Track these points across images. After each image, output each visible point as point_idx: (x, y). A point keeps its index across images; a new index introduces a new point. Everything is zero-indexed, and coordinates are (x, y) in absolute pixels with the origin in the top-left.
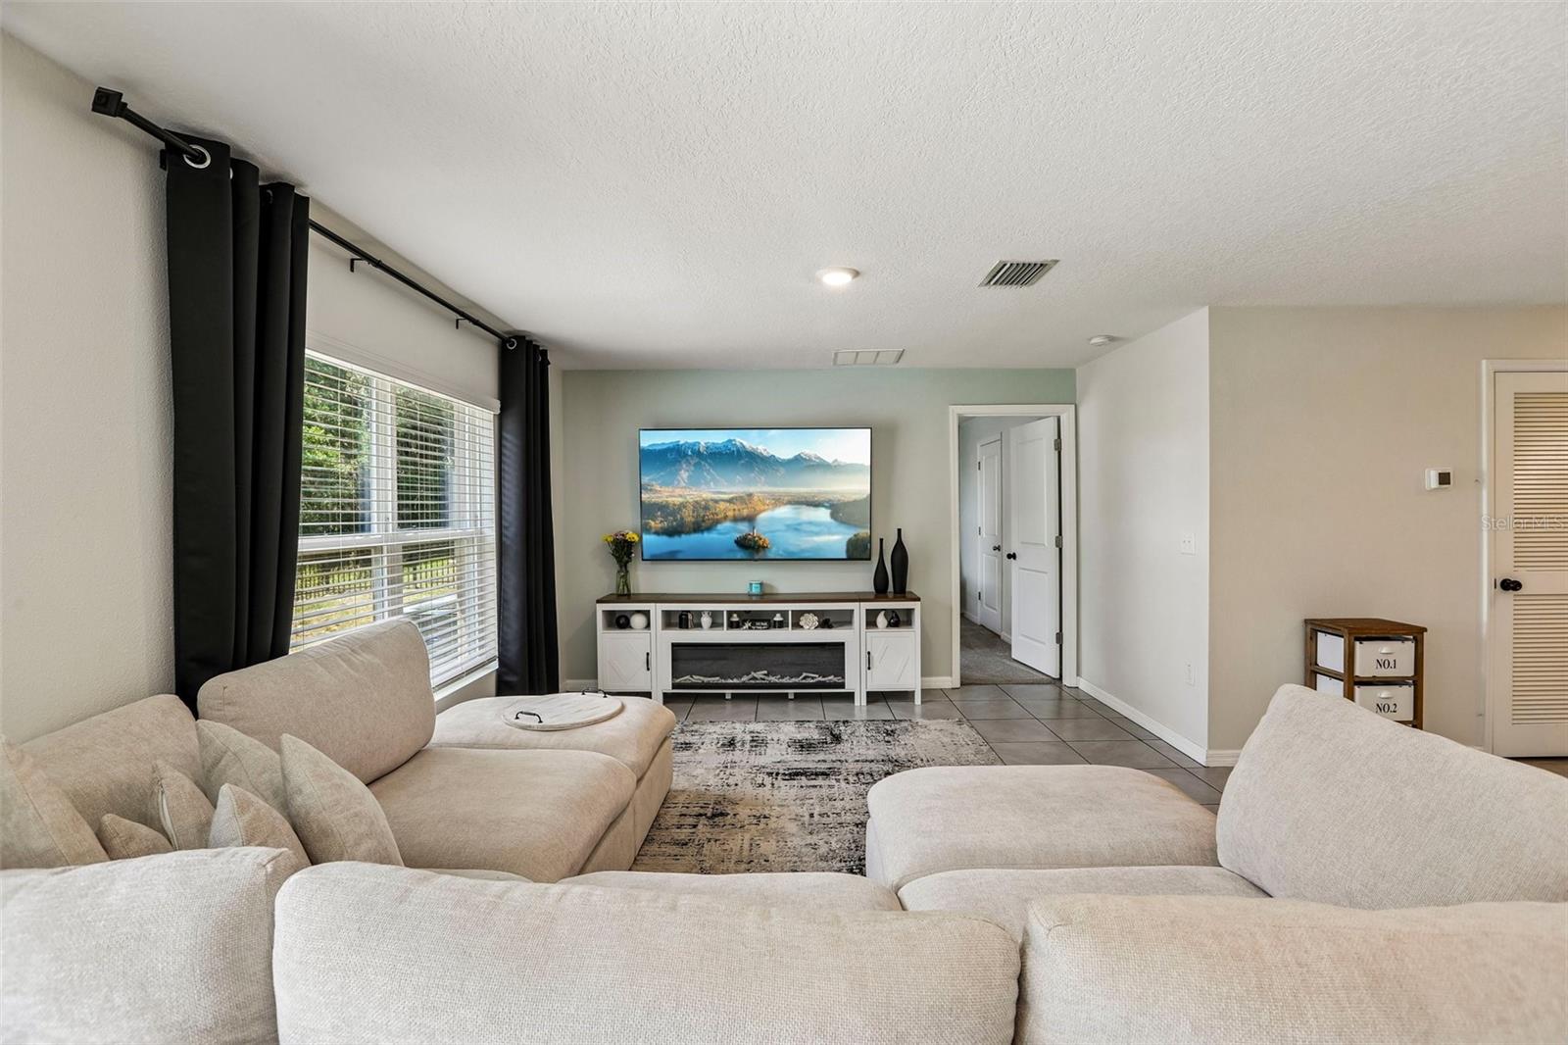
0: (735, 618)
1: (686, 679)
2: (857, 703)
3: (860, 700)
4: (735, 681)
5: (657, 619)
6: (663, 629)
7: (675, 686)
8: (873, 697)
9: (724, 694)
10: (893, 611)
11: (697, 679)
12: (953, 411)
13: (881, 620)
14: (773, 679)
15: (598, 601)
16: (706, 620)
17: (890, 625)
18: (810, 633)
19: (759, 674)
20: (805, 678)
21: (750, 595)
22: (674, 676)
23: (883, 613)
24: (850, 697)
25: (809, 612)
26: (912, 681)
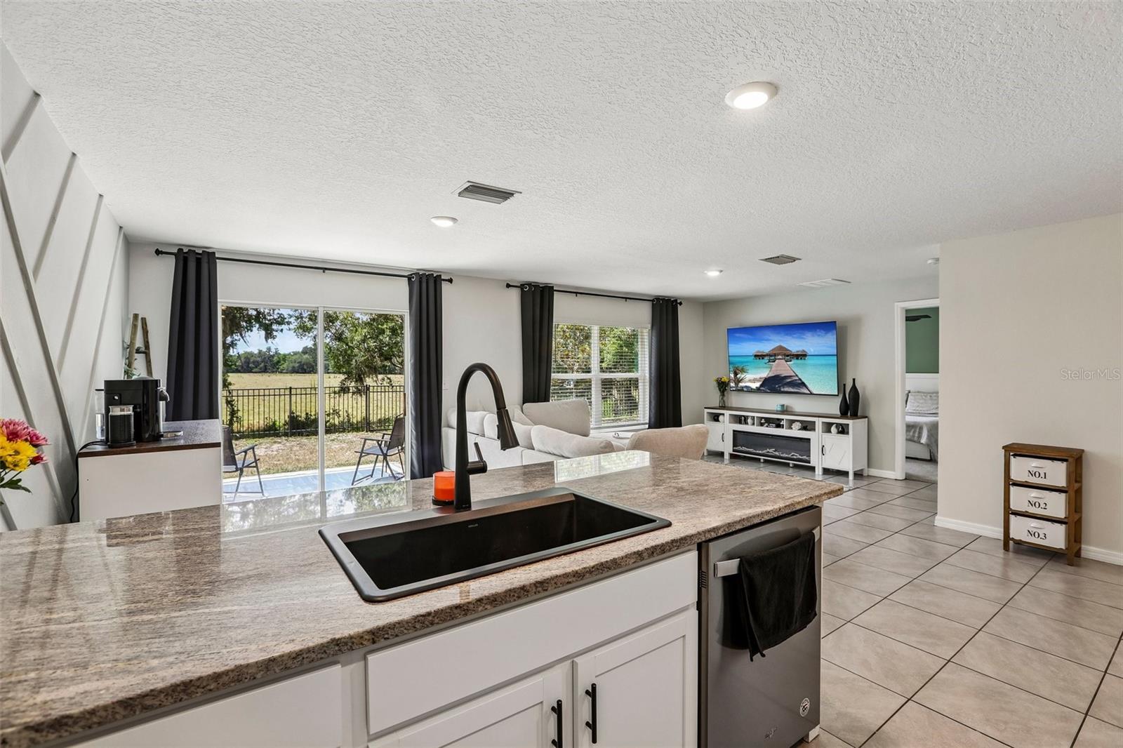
0: (763, 421)
1: (739, 448)
2: (817, 472)
3: (819, 471)
4: (760, 452)
5: (727, 418)
6: (730, 423)
7: (734, 451)
8: (827, 471)
9: (760, 459)
10: (841, 424)
11: (744, 449)
12: (897, 306)
13: (833, 429)
14: (777, 453)
15: (705, 408)
16: (749, 421)
17: (839, 432)
18: (795, 432)
19: (771, 450)
20: (792, 455)
21: (777, 411)
22: (734, 446)
23: (835, 425)
24: (813, 469)
25: (798, 421)
26: (847, 466)
